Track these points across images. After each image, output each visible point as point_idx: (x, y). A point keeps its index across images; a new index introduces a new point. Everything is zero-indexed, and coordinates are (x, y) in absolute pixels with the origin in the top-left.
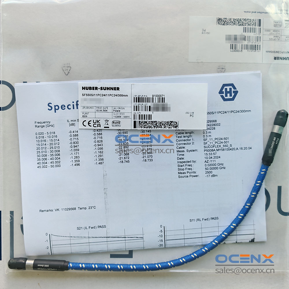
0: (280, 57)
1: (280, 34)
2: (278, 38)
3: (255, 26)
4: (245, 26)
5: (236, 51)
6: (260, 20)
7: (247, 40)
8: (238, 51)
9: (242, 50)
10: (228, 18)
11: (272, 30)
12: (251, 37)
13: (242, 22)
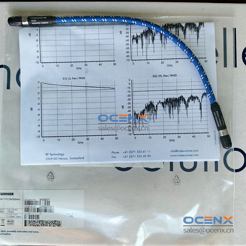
0: (8, 195)
1: (8, 215)
2: (10, 211)
3: (29, 221)
4: (37, 220)
5: (45, 200)
6: (25, 225)
7: (36, 208)
8: (43, 200)
9: (40, 200)
10: (52, 227)
11: (15, 217)
12: (32, 211)
13: (40, 223)
